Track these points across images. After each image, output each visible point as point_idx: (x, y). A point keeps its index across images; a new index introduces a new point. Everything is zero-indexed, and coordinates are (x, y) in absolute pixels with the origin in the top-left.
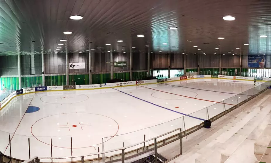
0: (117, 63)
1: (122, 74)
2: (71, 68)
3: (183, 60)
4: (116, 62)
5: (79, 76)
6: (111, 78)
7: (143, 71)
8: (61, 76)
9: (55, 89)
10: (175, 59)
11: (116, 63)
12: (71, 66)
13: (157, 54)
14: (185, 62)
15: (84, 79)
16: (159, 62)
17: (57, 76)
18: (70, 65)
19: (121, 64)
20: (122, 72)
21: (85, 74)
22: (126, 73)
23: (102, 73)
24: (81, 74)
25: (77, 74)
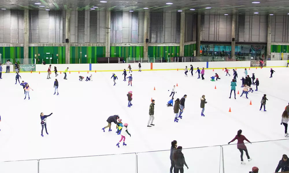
1: (129, 49)
3: (267, 27)
5: (49, 48)
6: (107, 55)
7: (171, 45)
8: (16, 47)
10: (247, 26)
13: (210, 15)
14: (270, 30)
15: (57, 55)
16: (212, 29)
17: (10, 47)
20: (129, 46)
21: (59, 45)
22: (136, 47)
23: (90, 45)
24: (51, 46)
25: (45, 46)
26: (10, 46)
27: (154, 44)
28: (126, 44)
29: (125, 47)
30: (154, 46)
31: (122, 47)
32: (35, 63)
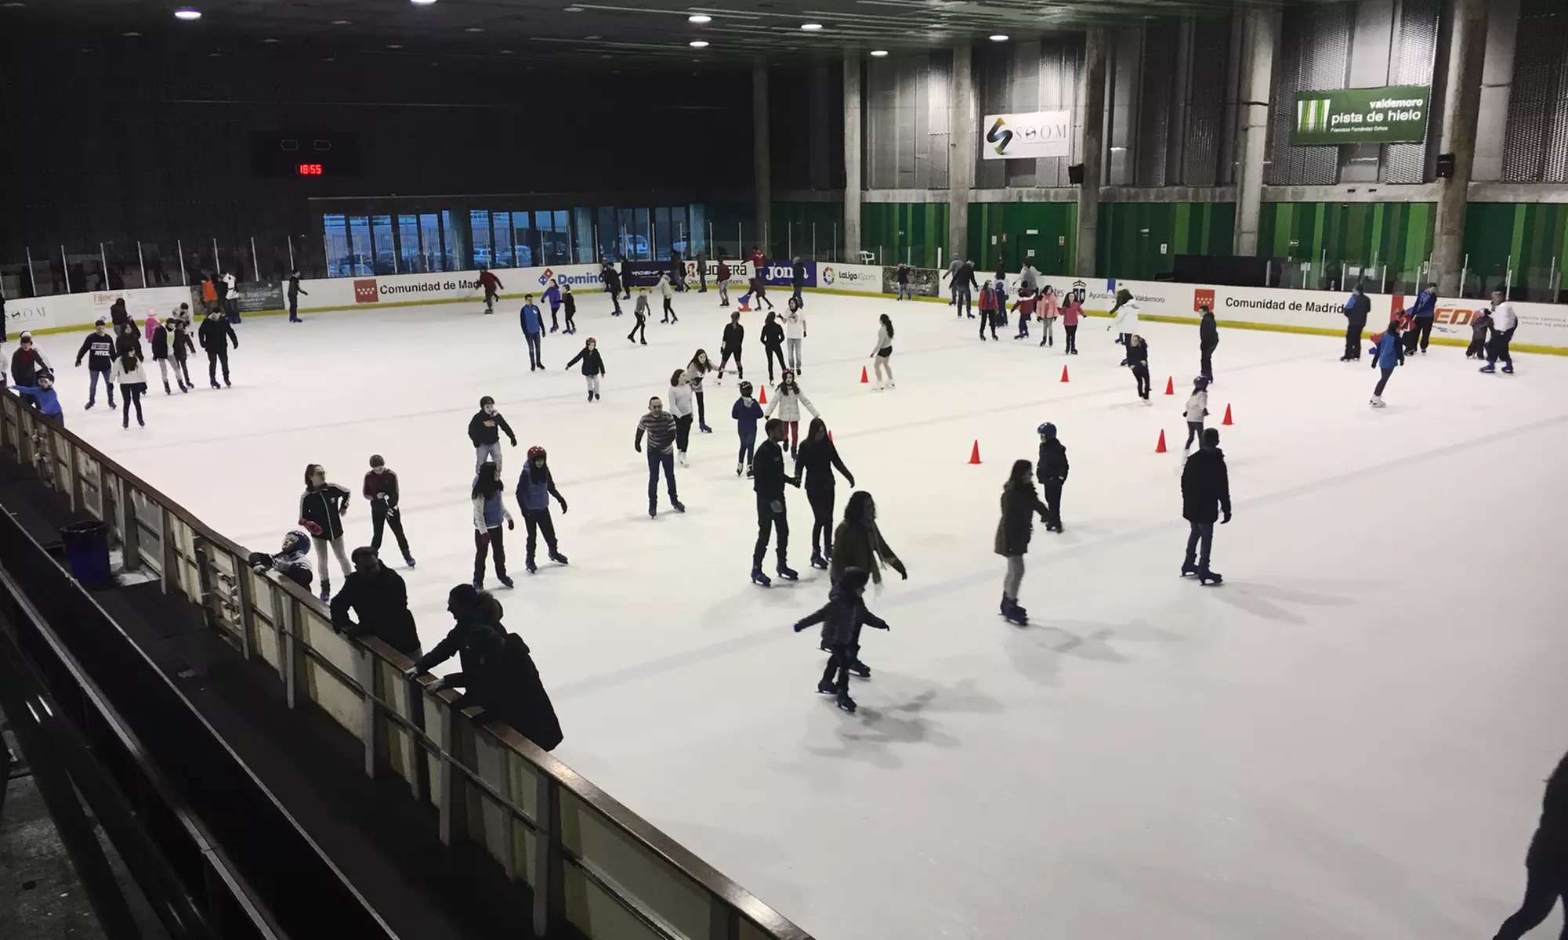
0: (1327, 103)
1: (1370, 217)
2: (990, 152)
4: (1320, 96)
8: (941, 204)
9: (845, 283)
11: (1313, 104)
12: (992, 138)
15: (1062, 240)
17: (924, 204)
18: (987, 130)
19: (1367, 111)
20: (1368, 198)
21: (1068, 198)
22: (1408, 203)
23: (1186, 197)
24: (1043, 200)
25: (1025, 200)
26: (925, 198)
27: (1522, 188)
28: (1351, 191)
29: (1345, 207)
30: (1522, 199)
31: (1329, 206)
32: (939, 266)
